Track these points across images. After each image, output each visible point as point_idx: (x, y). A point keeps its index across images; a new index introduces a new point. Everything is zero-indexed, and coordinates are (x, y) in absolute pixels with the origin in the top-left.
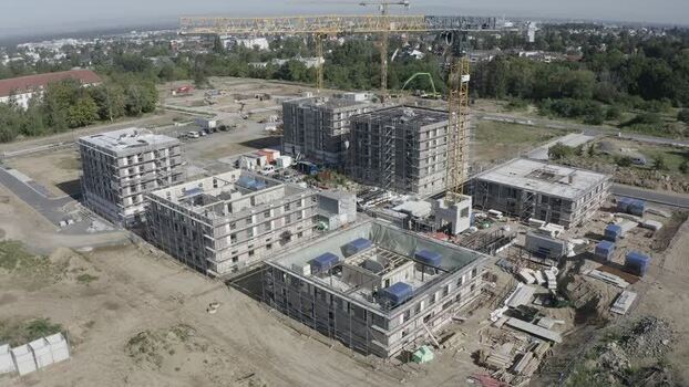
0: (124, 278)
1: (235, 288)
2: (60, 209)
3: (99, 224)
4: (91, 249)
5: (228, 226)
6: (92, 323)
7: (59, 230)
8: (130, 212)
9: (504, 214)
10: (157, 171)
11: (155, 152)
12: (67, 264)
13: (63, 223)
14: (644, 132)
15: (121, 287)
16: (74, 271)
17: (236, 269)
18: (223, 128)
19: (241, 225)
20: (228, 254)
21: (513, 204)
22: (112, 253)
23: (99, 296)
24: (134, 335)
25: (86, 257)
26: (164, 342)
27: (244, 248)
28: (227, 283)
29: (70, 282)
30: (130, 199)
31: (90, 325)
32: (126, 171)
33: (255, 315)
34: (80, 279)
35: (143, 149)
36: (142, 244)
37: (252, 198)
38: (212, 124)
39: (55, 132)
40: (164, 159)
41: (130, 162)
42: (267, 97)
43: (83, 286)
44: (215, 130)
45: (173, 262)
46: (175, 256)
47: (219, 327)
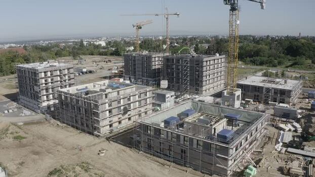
0: (43, 138)
1: (114, 141)
2: (5, 106)
3: (27, 112)
4: (22, 124)
5: (107, 105)
6: (23, 163)
7: (3, 115)
8: (45, 104)
9: (254, 101)
10: (61, 81)
11: (60, 70)
12: (7, 130)
13: (6, 112)
14: (300, 69)
15: (41, 142)
16: (12, 133)
17: (111, 132)
18: (90, 72)
19: (115, 105)
20: (107, 122)
21: (258, 96)
22: (35, 125)
23: (27, 148)
24: (52, 169)
25: (19, 127)
26: (74, 172)
27: (115, 119)
28: (108, 139)
29: (9, 140)
30: (45, 97)
31: (22, 164)
32: (43, 81)
33: (130, 156)
34: (15, 138)
35: (53, 68)
36: (53, 121)
37: (118, 92)
38: (85, 70)
39: (4, 75)
40: (65, 75)
41: (45, 75)
42: (110, 61)
43: (17, 142)
44: (86, 73)
45: (72, 129)
46: (73, 126)
47: (108, 163)
